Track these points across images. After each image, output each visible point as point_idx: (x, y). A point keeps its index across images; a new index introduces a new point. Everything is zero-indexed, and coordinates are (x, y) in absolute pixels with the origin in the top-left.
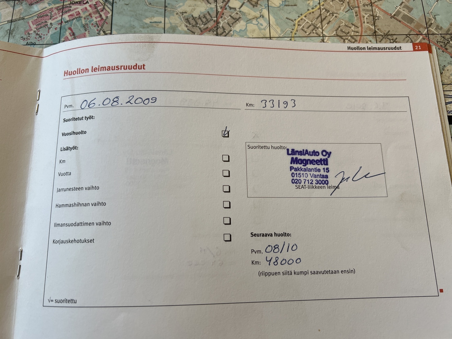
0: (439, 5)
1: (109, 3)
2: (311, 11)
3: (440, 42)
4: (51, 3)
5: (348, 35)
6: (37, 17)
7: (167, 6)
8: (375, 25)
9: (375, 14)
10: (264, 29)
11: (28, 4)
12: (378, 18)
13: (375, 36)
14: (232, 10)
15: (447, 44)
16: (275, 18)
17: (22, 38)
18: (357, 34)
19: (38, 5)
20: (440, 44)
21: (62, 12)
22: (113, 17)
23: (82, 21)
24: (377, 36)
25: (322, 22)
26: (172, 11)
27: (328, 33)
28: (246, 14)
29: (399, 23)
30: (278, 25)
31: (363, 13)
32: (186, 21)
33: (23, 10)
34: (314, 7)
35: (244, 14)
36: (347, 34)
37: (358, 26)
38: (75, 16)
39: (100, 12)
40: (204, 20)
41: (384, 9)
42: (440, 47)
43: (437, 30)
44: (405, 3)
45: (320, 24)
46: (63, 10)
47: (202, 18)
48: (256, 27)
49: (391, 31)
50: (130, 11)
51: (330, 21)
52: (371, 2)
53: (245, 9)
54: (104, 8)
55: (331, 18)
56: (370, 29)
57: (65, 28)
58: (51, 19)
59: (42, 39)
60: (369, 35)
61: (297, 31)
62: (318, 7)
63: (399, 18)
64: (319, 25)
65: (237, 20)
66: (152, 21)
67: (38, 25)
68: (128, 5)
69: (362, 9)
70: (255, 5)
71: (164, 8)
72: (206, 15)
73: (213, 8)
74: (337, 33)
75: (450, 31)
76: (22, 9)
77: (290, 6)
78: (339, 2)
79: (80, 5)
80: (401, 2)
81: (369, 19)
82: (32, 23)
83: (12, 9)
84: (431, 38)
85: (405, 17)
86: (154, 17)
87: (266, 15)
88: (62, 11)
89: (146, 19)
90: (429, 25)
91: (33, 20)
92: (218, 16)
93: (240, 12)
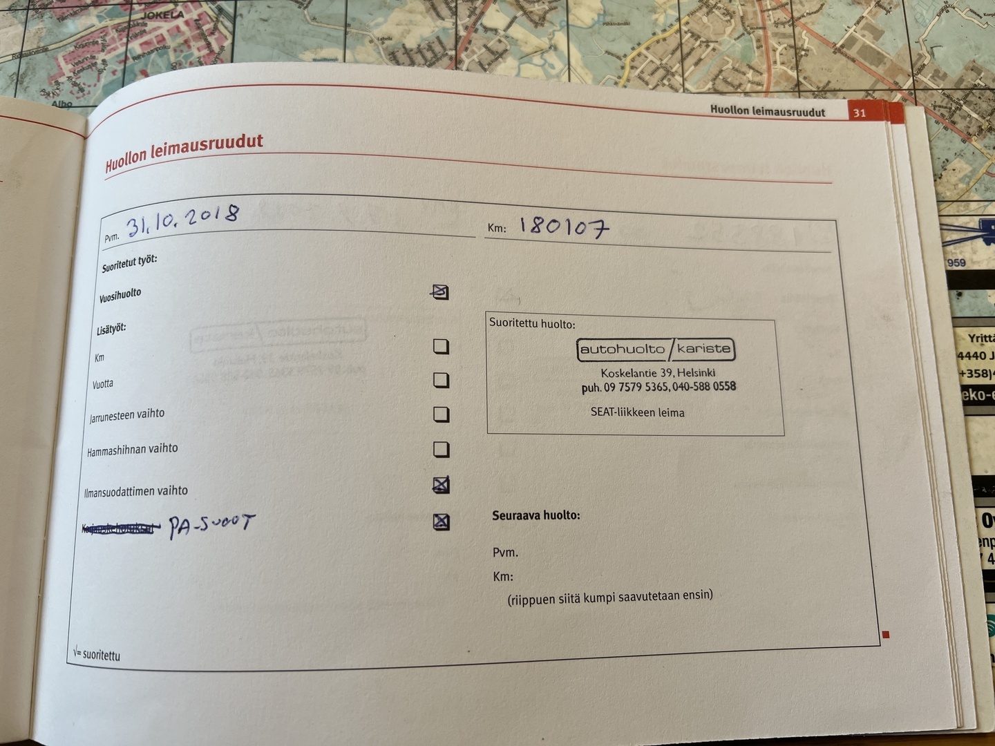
0: (943, 23)
1: (227, 15)
2: (660, 36)
3: (940, 107)
4: (104, 16)
5: (739, 90)
6: (73, 47)
7: (349, 25)
8: (800, 68)
9: (799, 44)
10: (558, 76)
11: (55, 18)
12: (807, 53)
13: (797, 94)
14: (490, 34)
15: (955, 112)
16: (580, 51)
17: (42, 93)
18: (759, 88)
19: (76, 21)
20: (939, 110)
21: (128, 35)
22: (235, 48)
23: (168, 55)
24: (801, 93)
25: (683, 60)
26: (360, 36)
27: (695, 86)
28: (519, 42)
29: (852, 63)
30: (587, 68)
31: (773, 42)
32: (389, 57)
33: (45, 30)
34: (667, 28)
35: (514, 41)
36: (737, 88)
37: (761, 71)
38: (155, 45)
39: (208, 37)
40: (429, 55)
41: (820, 32)
42: (940, 119)
43: (936, 80)
44: (867, 18)
45: (678, 65)
46: (128, 31)
47: (425, 51)
48: (539, 72)
49: (833, 81)
50: (272, 34)
51: (700, 60)
52: (792, 18)
53: (517, 31)
54: (216, 28)
55: (704, 52)
56: (788, 78)
57: (133, 72)
58: (103, 51)
59: (84, 95)
60: (785, 90)
61: (628, 80)
62: (676, 27)
63: (853, 52)
64: (677, 67)
65: (498, 55)
66: (318, 57)
67: (77, 64)
68: (266, 21)
69: (772, 33)
70: (539, 22)
71: (343, 29)
72: (433, 45)
73: (448, 29)
74: (716, 86)
75: (965, 83)
76: (42, 28)
77: (615, 24)
78: (722, 17)
79: (166, 21)
80: (857, 17)
81: (786, 55)
82: (65, 59)
83: (21, 28)
84: (921, 97)
85: (865, 50)
86: (322, 48)
87: (562, 45)
88: (126, 33)
89: (306, 53)
90: (917, 69)
91: (66, 53)
92: (458, 46)
93: (507, 37)
